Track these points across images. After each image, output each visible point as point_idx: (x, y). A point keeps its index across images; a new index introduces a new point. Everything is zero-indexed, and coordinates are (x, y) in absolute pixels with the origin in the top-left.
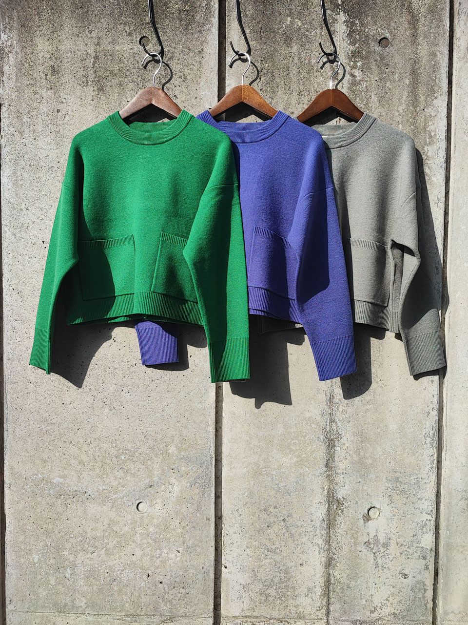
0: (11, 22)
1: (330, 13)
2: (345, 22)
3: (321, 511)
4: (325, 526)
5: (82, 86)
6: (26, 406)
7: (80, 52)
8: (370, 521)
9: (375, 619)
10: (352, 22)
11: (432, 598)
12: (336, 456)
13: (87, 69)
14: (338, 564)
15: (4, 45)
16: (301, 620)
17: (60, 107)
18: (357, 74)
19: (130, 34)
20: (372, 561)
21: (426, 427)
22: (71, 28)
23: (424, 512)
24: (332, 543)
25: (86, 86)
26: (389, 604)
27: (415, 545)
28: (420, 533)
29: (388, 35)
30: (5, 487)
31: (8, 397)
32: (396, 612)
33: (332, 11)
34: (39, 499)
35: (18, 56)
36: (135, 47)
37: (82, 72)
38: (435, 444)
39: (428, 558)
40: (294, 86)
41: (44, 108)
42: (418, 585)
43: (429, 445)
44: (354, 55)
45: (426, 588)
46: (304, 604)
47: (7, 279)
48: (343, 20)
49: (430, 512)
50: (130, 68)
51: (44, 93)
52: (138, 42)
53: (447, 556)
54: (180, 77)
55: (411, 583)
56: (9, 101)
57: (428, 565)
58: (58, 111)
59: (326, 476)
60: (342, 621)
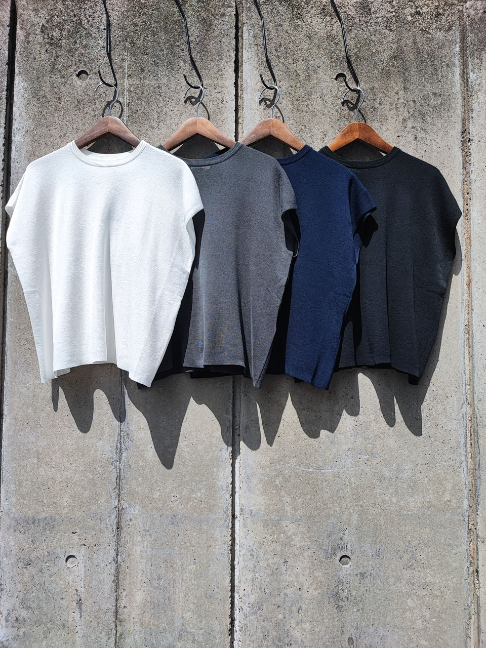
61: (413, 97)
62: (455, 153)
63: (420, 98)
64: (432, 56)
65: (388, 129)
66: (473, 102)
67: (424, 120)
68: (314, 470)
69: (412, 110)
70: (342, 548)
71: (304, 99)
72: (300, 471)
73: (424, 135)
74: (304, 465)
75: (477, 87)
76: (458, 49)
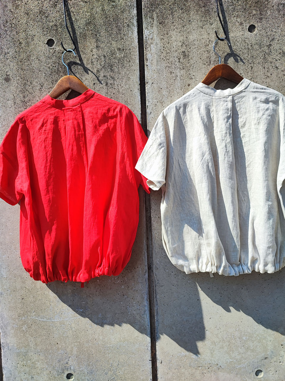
0: (152, 21)
5: (206, 65)
6: (171, 302)
7: (204, 40)
13: (210, 52)
15: (147, 38)
17: (190, 82)
19: (241, 24)
22: (196, 22)
25: (209, 65)
30: (157, 363)
31: (158, 297)
34: (183, 370)
35: (158, 46)
36: (245, 33)
37: (206, 55)
41: (178, 83)
47: (154, 211)
50: (242, 49)
51: (178, 72)
52: (247, 29)
54: (280, 54)
56: (153, 80)
58: (189, 85)
61: (103, 53)
62: (135, 94)
63: (108, 54)
64: (116, 19)
65: (86, 79)
66: (148, 53)
67: (112, 70)
68: (47, 320)
69: (103, 63)
70: (68, 369)
71: (25, 60)
72: (38, 321)
73: (112, 82)
74: (40, 317)
75: (150, 41)
76: (135, 12)
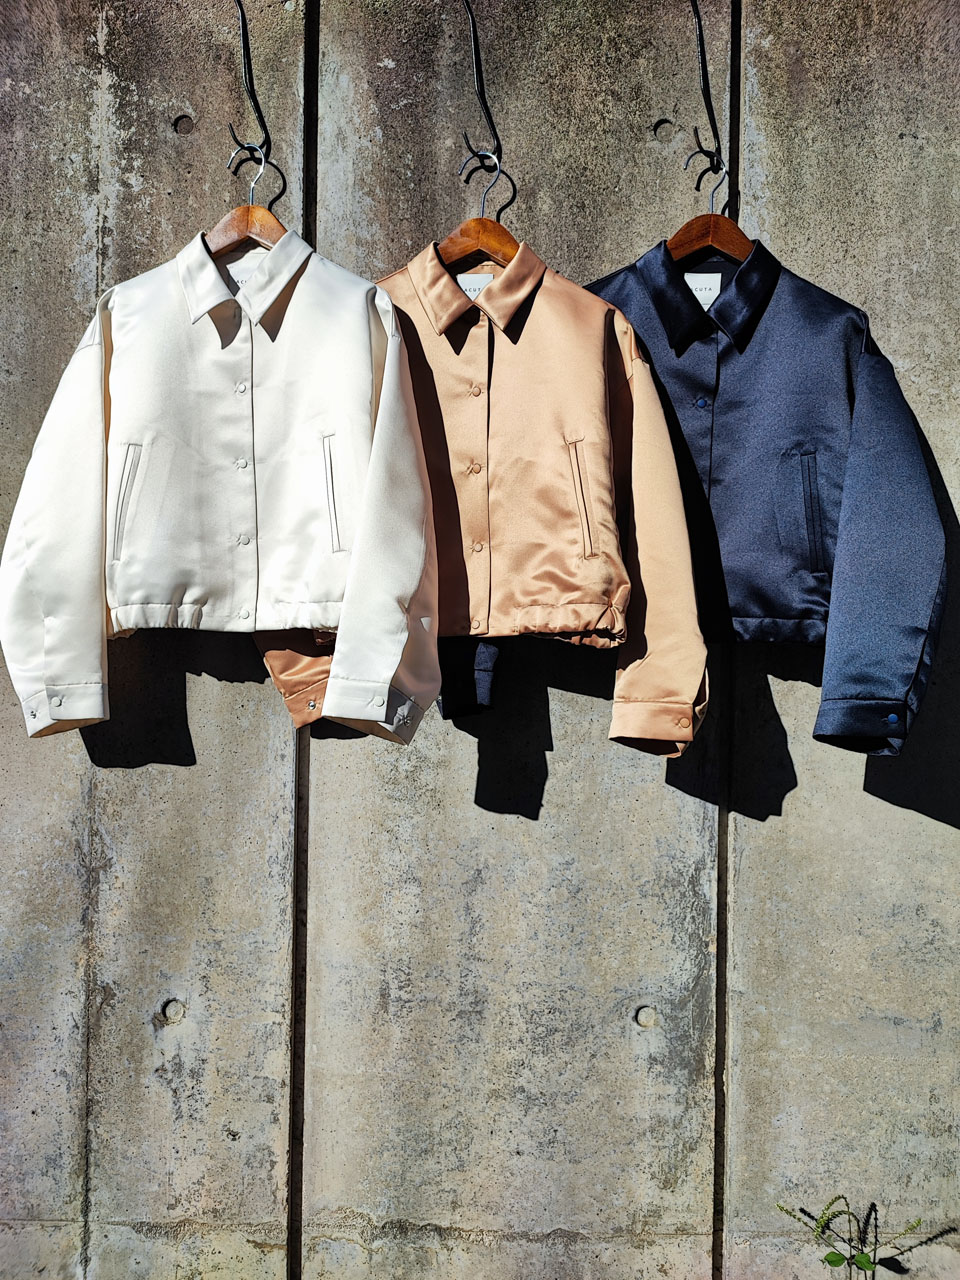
1: (83, 71)
2: (110, 87)
3: (71, 1009)
4: (79, 1038)
8: (167, 1028)
9: (177, 1221)
10: (125, 87)
11: (285, 1179)
12: (102, 901)
14: (104, 1112)
16: (34, 1223)
18: (132, 181)
20: (171, 1105)
21: (273, 843)
23: (269, 1009)
24: (94, 1070)
26: (203, 1193)
27: (253, 1073)
28: (261, 1048)
29: (190, 111)
32: (218, 1207)
33: (88, 67)
38: (289, 877)
39: (277, 1098)
40: (17, 203)
42: (258, 1154)
43: (277, 877)
44: (129, 147)
45: (274, 1160)
46: (40, 1190)
48: (107, 85)
49: (279, 1008)
53: (313, 1096)
55: (244, 1151)
57: (277, 1114)
59: (81, 941)
60: (113, 1223)
